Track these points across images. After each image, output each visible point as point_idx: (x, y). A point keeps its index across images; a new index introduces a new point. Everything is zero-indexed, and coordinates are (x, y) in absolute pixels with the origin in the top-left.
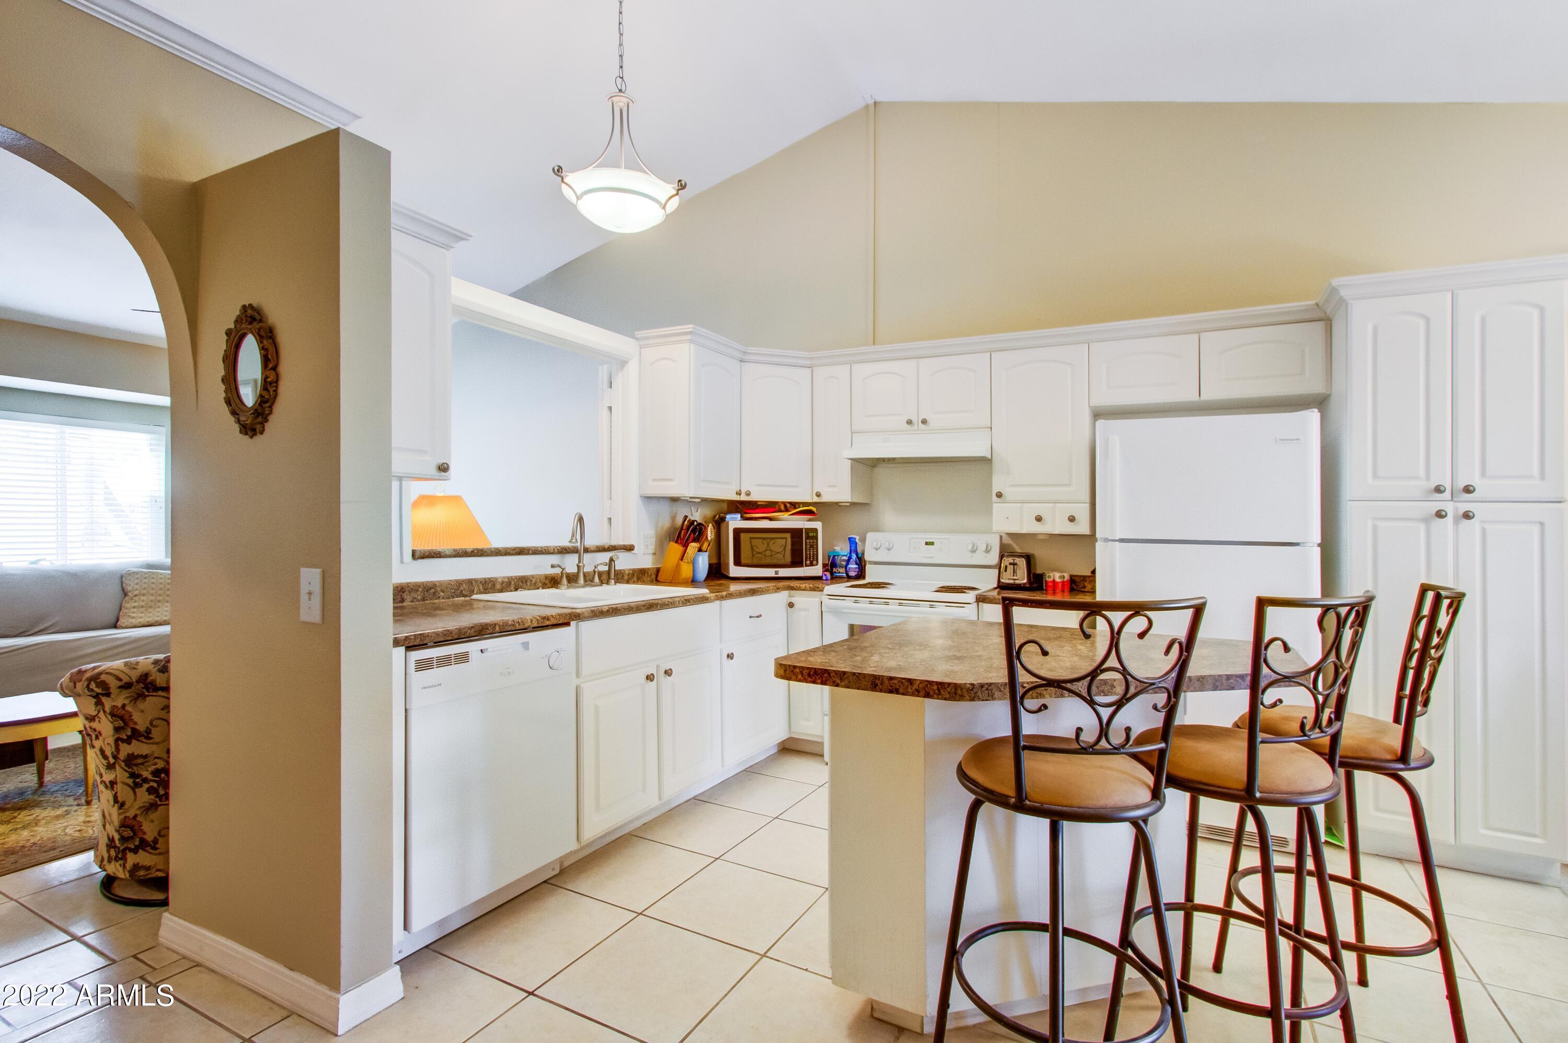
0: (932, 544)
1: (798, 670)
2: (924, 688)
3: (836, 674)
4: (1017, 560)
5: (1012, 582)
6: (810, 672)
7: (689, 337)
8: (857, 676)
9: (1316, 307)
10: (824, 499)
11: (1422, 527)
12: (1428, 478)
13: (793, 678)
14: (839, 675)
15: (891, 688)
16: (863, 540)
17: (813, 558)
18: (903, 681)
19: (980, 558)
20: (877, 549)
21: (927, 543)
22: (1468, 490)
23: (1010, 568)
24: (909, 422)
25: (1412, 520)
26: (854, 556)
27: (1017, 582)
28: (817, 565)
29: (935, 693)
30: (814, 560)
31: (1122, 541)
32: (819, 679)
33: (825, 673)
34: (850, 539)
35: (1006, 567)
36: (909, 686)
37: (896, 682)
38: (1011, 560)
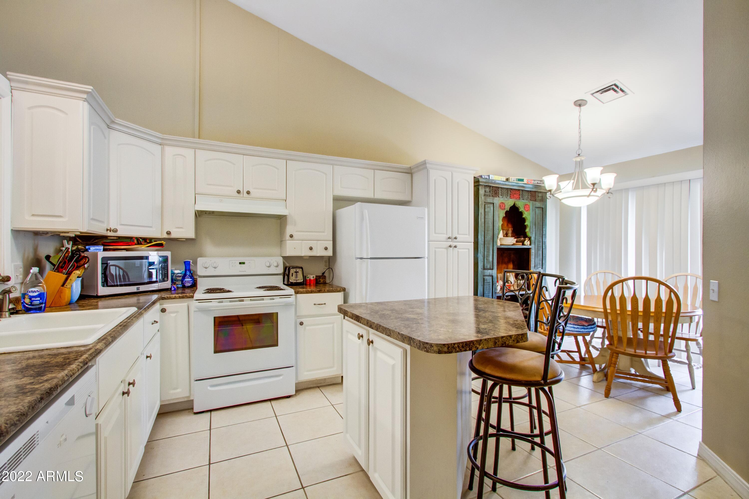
0: (244, 263)
1: (456, 345)
2: (516, 339)
3: (477, 342)
4: (298, 270)
5: (295, 281)
6: (463, 345)
7: (85, 96)
8: (487, 341)
9: (410, 168)
10: (173, 236)
11: (445, 250)
12: (447, 234)
13: (454, 351)
14: (478, 343)
15: (503, 343)
16: (195, 263)
17: (165, 276)
18: (508, 337)
19: (273, 270)
20: (206, 268)
21: (240, 263)
22: (456, 238)
23: (294, 274)
24: (239, 192)
25: (442, 248)
26: (188, 273)
27: (298, 281)
28: (167, 281)
29: (520, 340)
30: (165, 278)
31: (371, 258)
32: (468, 347)
33: (471, 343)
34: (185, 262)
35: (292, 274)
36: (510, 339)
37: (504, 338)
38: (295, 270)
